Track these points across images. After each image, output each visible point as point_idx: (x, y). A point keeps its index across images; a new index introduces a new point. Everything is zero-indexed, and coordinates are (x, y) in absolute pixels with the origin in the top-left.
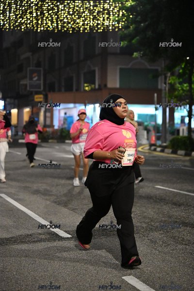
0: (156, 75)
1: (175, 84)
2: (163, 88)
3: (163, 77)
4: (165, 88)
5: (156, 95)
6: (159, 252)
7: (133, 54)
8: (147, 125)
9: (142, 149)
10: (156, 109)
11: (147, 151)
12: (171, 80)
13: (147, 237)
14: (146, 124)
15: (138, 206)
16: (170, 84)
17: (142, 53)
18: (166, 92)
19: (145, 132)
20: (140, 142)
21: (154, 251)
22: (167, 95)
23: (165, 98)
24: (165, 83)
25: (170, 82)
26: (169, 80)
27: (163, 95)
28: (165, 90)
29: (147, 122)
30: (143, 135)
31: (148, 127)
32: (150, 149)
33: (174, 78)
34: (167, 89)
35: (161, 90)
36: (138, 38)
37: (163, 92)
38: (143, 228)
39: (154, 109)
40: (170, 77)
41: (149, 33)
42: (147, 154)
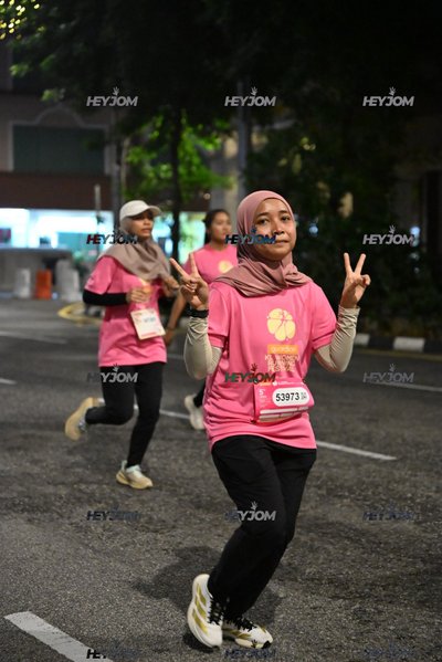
0: (97, 143)
1: (141, 164)
2: (115, 174)
3: (114, 147)
4: (119, 173)
5: (97, 189)
6: (95, 551)
7: (41, 94)
8: (81, 259)
9: (69, 313)
10: (100, 220)
11: (79, 318)
12: (132, 155)
13: (69, 518)
14: (77, 255)
15: (52, 448)
16: (130, 164)
17: (63, 91)
18: (120, 184)
19: (75, 275)
20: (64, 297)
21: (83, 551)
22: (124, 189)
23: (120, 195)
24: (119, 162)
25: (129, 159)
26: (128, 155)
27: (114, 189)
28: (119, 177)
29: (79, 250)
30: (71, 281)
31: (82, 264)
32: (86, 313)
33: (138, 150)
34: (123, 175)
35: (109, 178)
36: (52, 56)
37: (115, 181)
38: (61, 498)
39: (96, 221)
40: (129, 148)
41: (79, 47)
42: (80, 326)
